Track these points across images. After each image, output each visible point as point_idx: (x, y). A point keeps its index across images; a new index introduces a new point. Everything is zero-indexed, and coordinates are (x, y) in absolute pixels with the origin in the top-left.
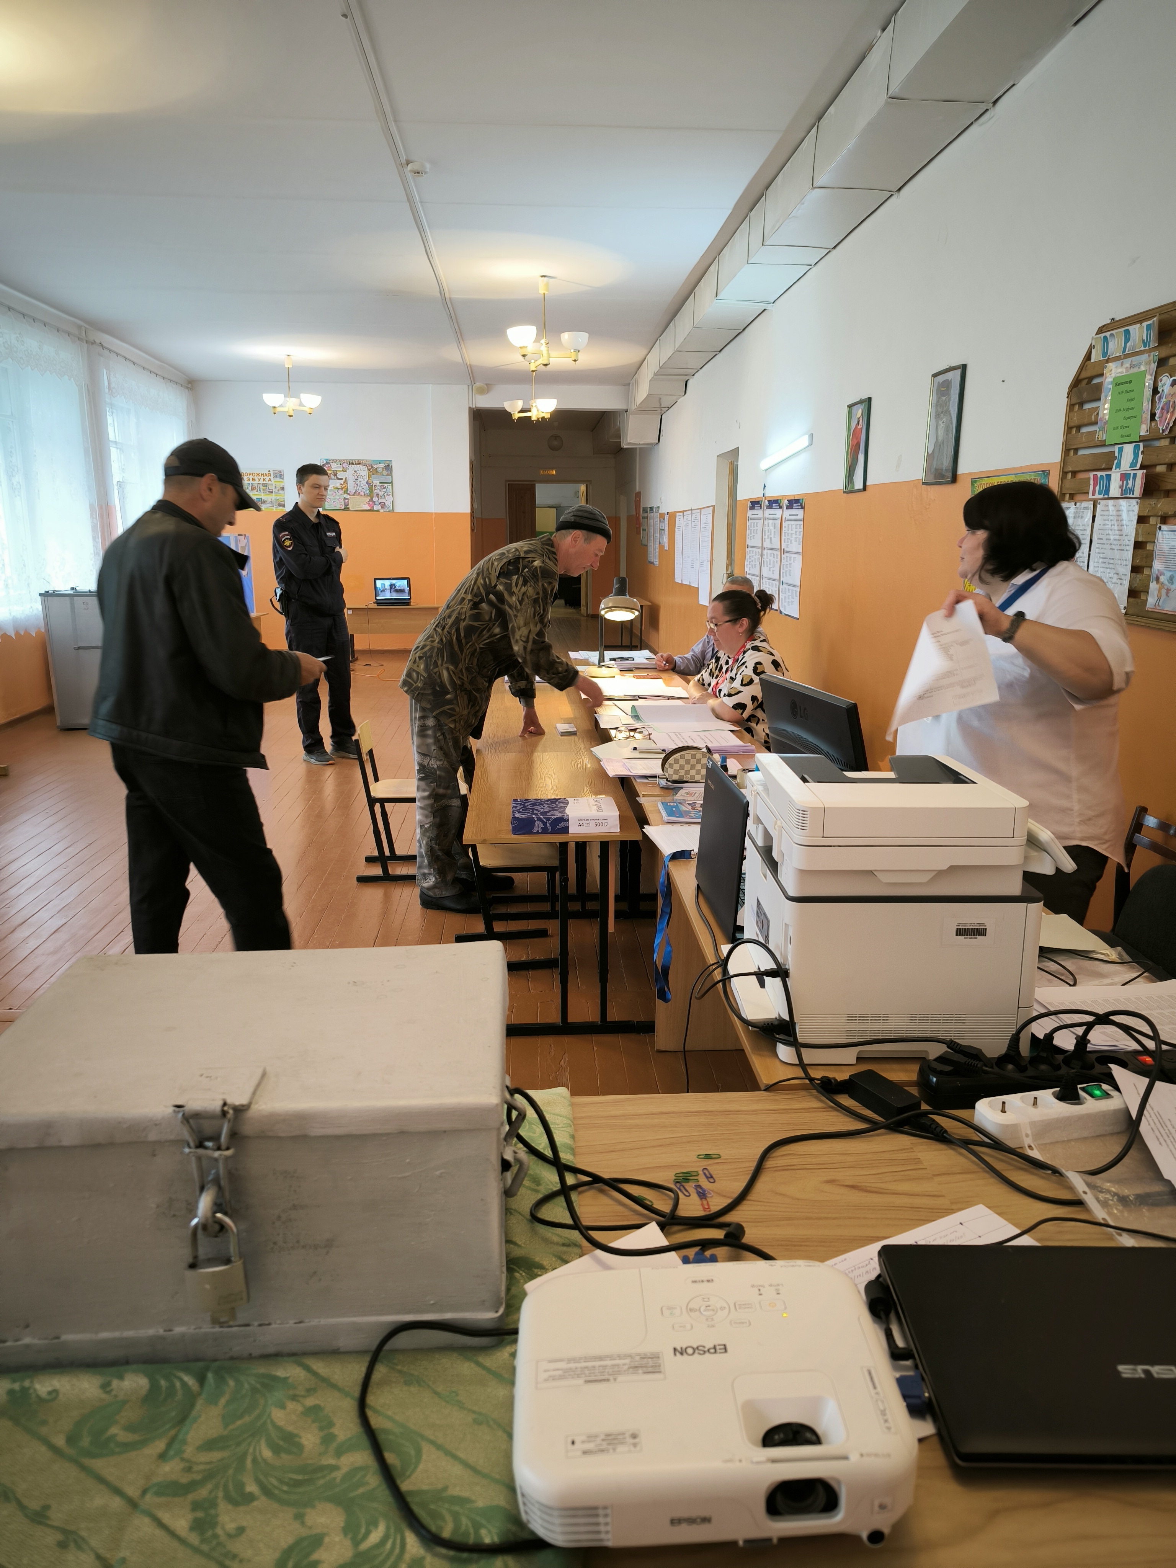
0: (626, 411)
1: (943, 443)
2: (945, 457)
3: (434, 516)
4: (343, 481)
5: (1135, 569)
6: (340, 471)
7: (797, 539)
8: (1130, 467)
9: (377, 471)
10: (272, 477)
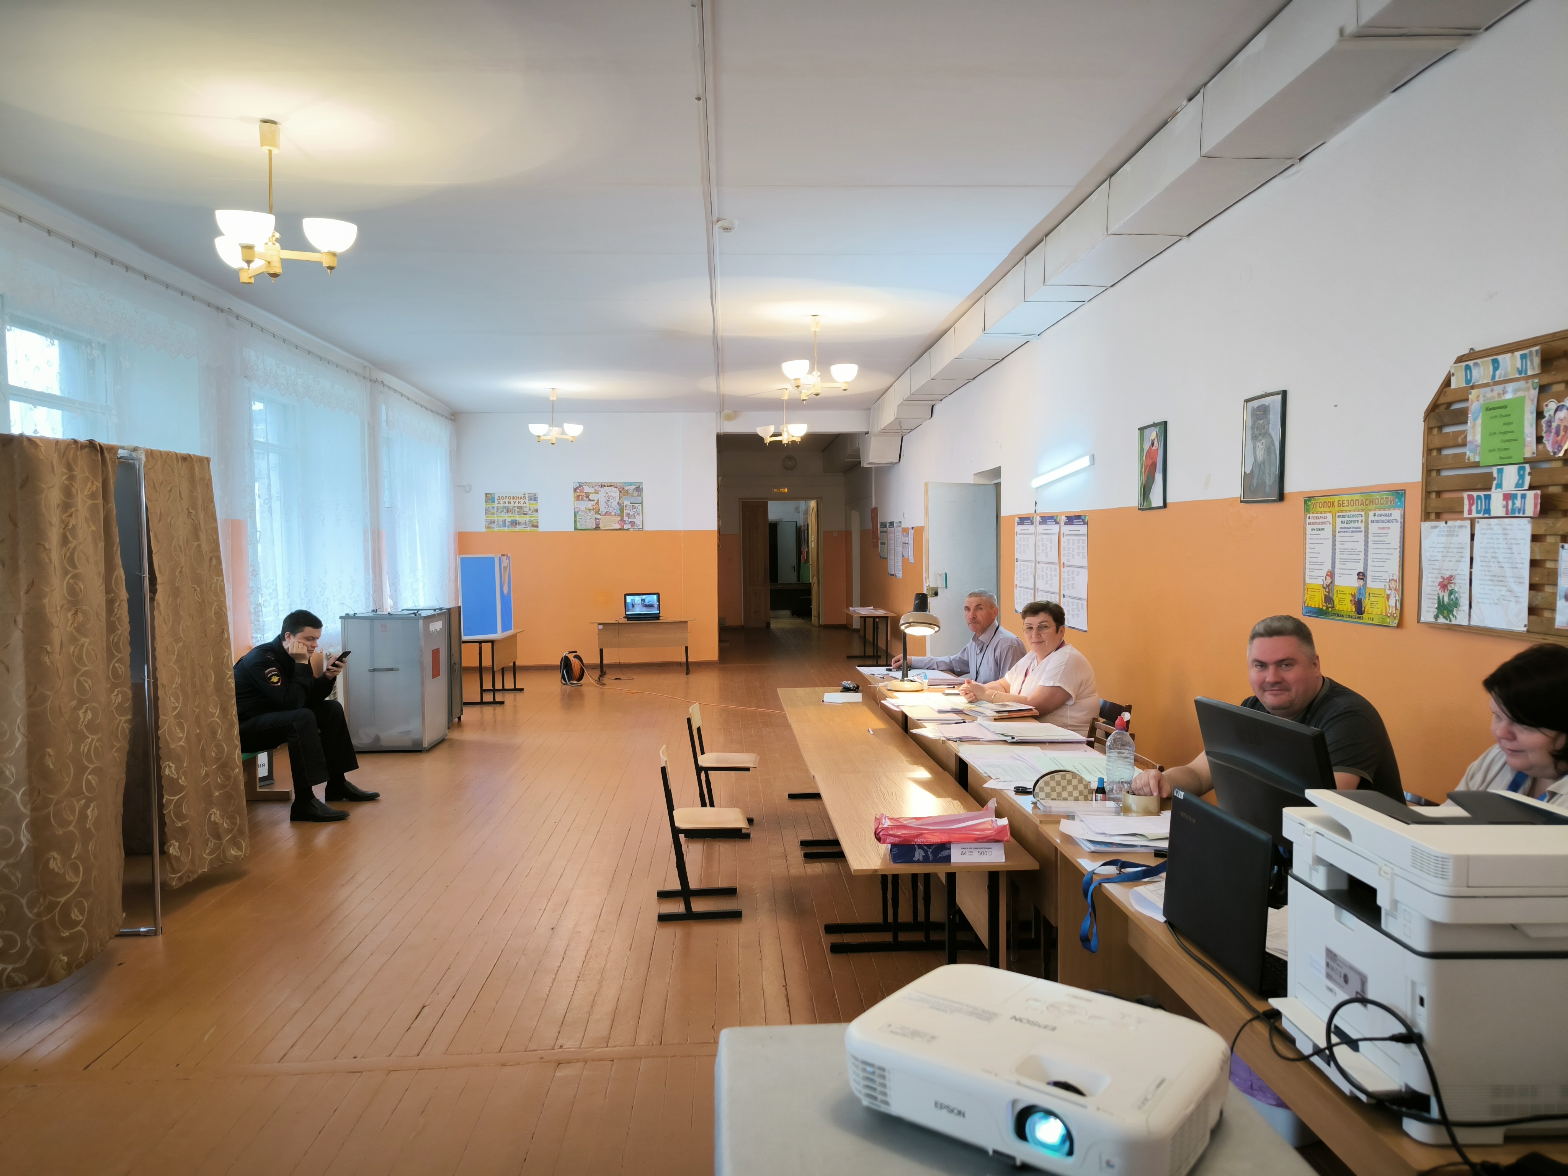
0: (867, 433)
1: (1264, 464)
2: (1267, 476)
3: (682, 534)
4: (595, 502)
5: (1533, 587)
6: (592, 493)
7: (1081, 554)
8: (1515, 488)
9: (627, 492)
10: (526, 500)
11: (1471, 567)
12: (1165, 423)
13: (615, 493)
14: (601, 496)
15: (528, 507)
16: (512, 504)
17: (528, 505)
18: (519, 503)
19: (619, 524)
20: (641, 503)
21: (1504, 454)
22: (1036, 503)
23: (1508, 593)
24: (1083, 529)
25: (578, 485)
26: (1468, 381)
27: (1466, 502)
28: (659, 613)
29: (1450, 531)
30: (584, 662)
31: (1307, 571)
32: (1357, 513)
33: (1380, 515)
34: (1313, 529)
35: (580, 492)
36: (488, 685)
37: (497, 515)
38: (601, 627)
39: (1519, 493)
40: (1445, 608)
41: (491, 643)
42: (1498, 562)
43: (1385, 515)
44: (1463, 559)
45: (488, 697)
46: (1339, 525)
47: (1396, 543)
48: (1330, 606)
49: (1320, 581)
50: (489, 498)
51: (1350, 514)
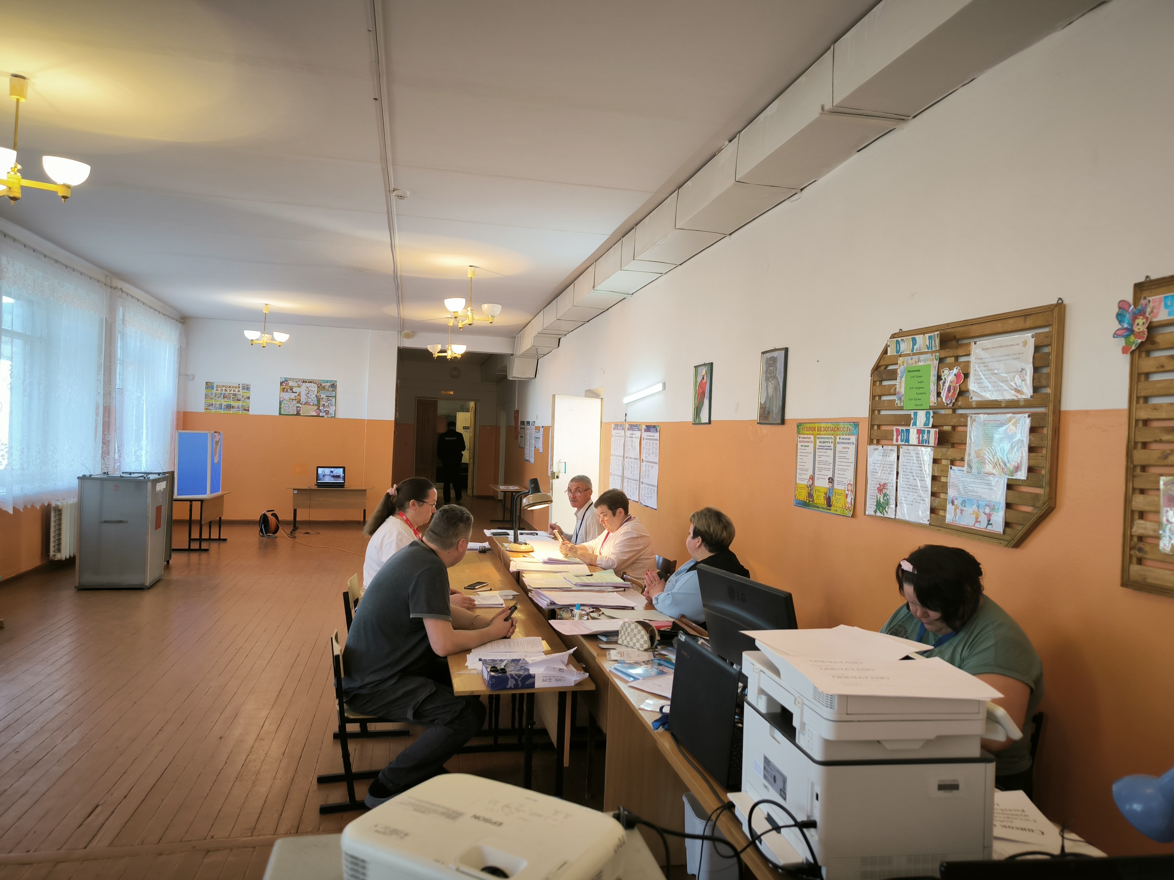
0: (512, 355)
1: (773, 397)
2: (775, 406)
3: (366, 422)
4: (297, 394)
5: (933, 494)
6: (295, 387)
7: (654, 453)
8: (924, 426)
9: (324, 388)
10: (240, 389)
11: (897, 478)
12: (712, 364)
13: (314, 388)
14: (303, 390)
15: (242, 395)
16: (228, 392)
17: (241, 393)
18: (234, 391)
19: (316, 412)
20: (335, 397)
21: (918, 402)
22: (626, 415)
23: (919, 497)
24: (656, 436)
25: (284, 380)
26: (898, 351)
27: (895, 433)
28: (344, 483)
29: (885, 453)
30: (280, 519)
31: (798, 474)
32: (829, 436)
33: (843, 439)
34: (802, 446)
35: (285, 385)
36: (195, 535)
37: (215, 399)
38: (296, 492)
39: (926, 430)
40: (880, 506)
41: (200, 502)
42: (913, 476)
43: (846, 439)
44: (892, 473)
45: (195, 545)
46: (818, 444)
47: (852, 459)
48: (811, 500)
49: (805, 482)
50: (209, 386)
51: (824, 436)
